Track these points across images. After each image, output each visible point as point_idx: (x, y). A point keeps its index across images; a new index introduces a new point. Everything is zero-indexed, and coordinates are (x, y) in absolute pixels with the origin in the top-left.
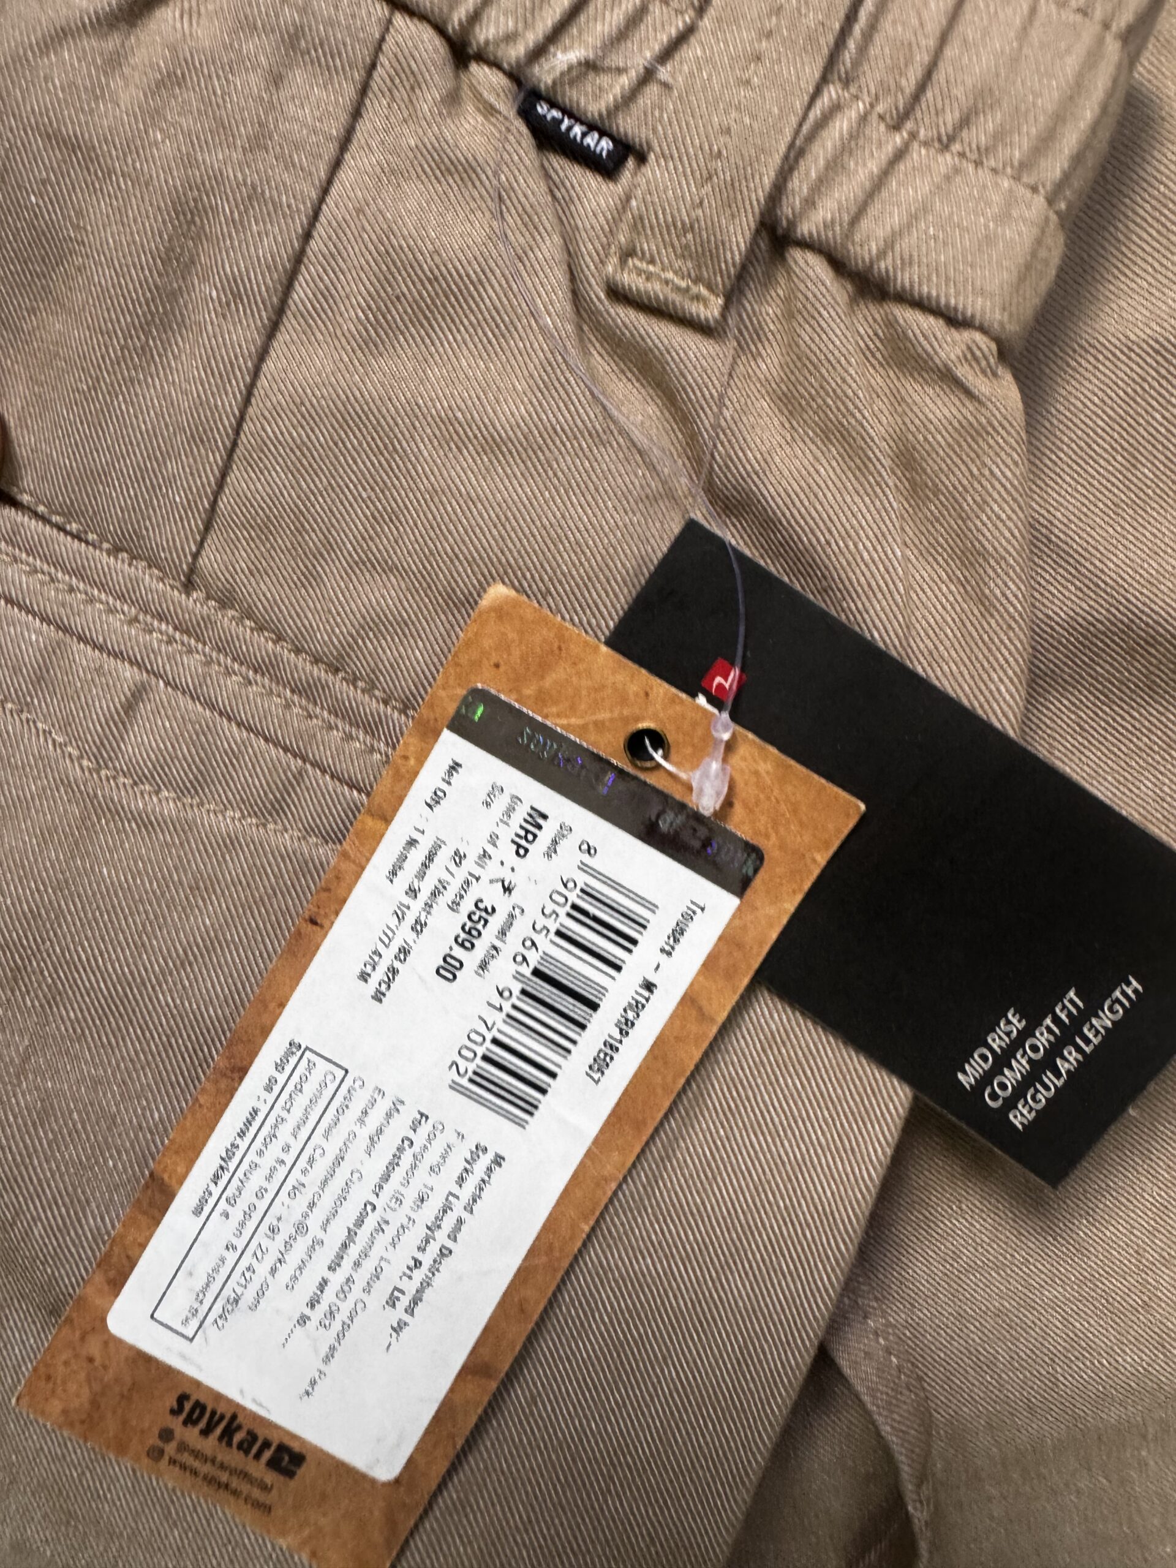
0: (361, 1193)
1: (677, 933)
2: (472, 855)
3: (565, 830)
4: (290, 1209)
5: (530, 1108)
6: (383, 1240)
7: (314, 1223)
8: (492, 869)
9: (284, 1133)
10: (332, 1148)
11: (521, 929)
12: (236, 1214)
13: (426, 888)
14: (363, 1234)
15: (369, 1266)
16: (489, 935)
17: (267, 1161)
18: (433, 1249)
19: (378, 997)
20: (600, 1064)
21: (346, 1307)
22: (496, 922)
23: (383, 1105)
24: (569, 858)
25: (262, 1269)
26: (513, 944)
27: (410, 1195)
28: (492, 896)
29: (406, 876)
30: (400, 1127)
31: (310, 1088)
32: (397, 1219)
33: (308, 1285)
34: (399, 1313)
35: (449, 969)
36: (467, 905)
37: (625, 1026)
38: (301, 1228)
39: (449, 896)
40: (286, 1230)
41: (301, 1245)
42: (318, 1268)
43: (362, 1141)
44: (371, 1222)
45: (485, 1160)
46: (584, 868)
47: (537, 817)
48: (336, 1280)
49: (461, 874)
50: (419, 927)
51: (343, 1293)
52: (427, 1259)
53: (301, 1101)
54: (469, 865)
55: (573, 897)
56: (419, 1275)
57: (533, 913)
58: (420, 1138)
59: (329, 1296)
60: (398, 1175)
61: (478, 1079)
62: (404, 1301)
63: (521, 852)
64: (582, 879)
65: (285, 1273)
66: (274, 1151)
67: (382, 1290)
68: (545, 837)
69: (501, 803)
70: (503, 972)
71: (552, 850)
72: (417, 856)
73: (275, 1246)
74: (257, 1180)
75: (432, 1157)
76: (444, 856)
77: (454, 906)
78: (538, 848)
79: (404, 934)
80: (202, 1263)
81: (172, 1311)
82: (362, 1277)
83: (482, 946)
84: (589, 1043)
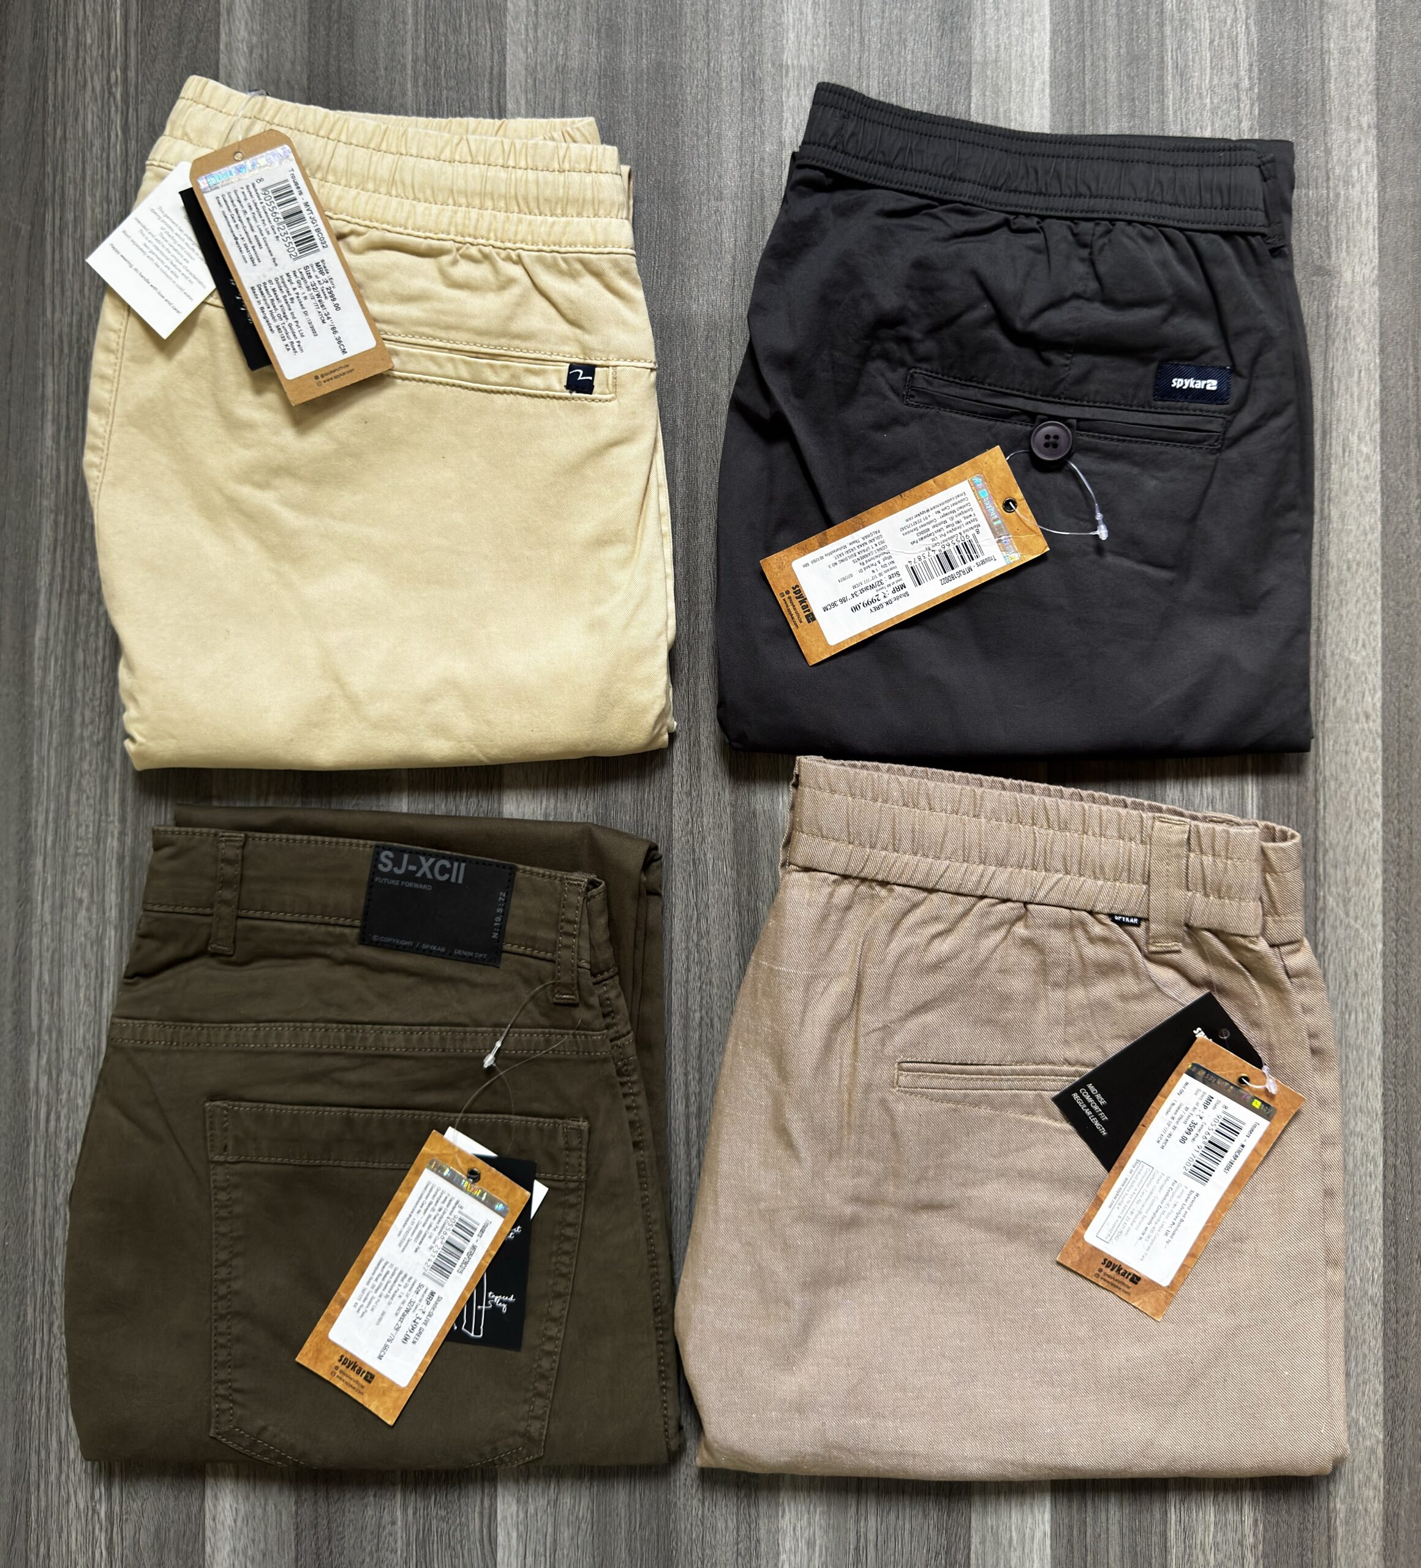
0: (1157, 1203)
1: (1252, 1131)
2: (1191, 1108)
3: (1219, 1102)
4: (1137, 1207)
5: (1207, 1180)
6: (1164, 1217)
7: (1144, 1211)
8: (1197, 1112)
9: (1135, 1185)
10: (1149, 1189)
11: (1205, 1129)
12: (1121, 1208)
13: (1177, 1117)
14: (1158, 1215)
15: (1159, 1224)
16: (1195, 1131)
17: (1130, 1193)
18: (1178, 1220)
19: (1163, 1147)
20: (1228, 1168)
21: (1153, 1235)
22: (1197, 1127)
23: (1164, 1178)
24: (1220, 1109)
25: (1129, 1224)
26: (1202, 1133)
27: (1172, 1204)
28: (1197, 1120)
29: (1171, 1114)
30: (1169, 1184)
31: (1142, 1173)
32: (1168, 1210)
33: (1142, 1229)
34: (1168, 1238)
35: (1183, 1140)
36: (1189, 1122)
37: (1236, 1157)
38: (1140, 1212)
39: (1184, 1119)
40: (1136, 1213)
41: (1140, 1216)
42: (1145, 1224)
43: (1158, 1188)
44: (1160, 1211)
45: (1193, 1195)
46: (1224, 1113)
47: (1211, 1098)
48: (1150, 1227)
49: (1187, 1113)
50: (1175, 1128)
51: (1152, 1231)
52: (1177, 1222)
53: (1140, 1177)
54: (1190, 1111)
55: (1221, 1120)
56: (1174, 1227)
57: (1209, 1125)
58: (1174, 1188)
59: (1148, 1232)
60: (1168, 1198)
61: (1192, 1172)
62: (1170, 1234)
63: (1206, 1107)
64: (1224, 1116)
65: (1135, 1225)
66: (1132, 1190)
67: (1164, 1231)
68: (1212, 1104)
69: (1200, 1094)
70: (1200, 1141)
71: (1215, 1107)
72: (1174, 1108)
73: (1132, 1217)
74: (1127, 1198)
75: (1178, 1193)
76: (1182, 1109)
77: (1185, 1123)
78: (1210, 1107)
79: (1170, 1130)
80: (1111, 1221)
81: (1102, 1235)
82: (1157, 1227)
83: (1193, 1134)
84: (1225, 1162)
